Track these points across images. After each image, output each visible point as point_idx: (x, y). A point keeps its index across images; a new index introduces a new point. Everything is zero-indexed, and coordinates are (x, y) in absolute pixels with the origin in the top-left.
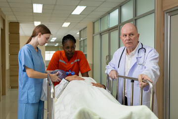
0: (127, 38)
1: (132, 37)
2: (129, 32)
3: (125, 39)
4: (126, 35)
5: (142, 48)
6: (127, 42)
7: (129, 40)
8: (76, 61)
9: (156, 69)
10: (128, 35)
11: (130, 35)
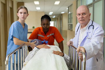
0: (81, 16)
1: (85, 16)
2: (82, 12)
3: (79, 17)
4: (80, 15)
5: (92, 25)
6: (80, 19)
7: (82, 18)
8: (51, 35)
9: (98, 44)
10: (81, 14)
11: (83, 14)
